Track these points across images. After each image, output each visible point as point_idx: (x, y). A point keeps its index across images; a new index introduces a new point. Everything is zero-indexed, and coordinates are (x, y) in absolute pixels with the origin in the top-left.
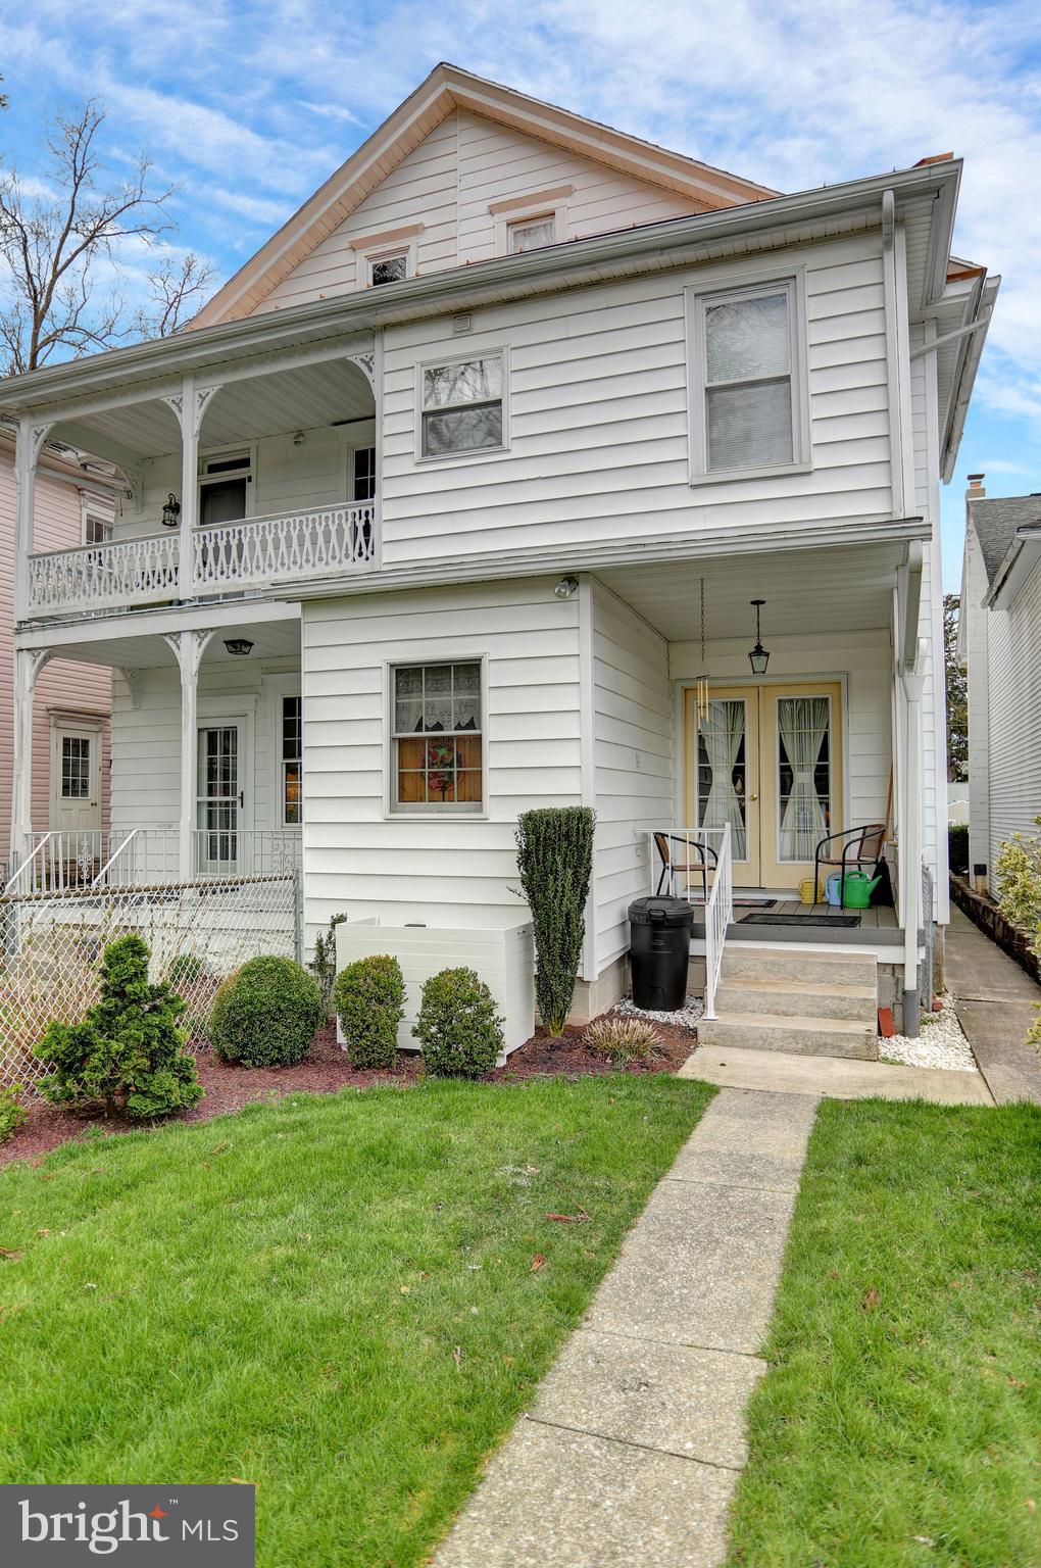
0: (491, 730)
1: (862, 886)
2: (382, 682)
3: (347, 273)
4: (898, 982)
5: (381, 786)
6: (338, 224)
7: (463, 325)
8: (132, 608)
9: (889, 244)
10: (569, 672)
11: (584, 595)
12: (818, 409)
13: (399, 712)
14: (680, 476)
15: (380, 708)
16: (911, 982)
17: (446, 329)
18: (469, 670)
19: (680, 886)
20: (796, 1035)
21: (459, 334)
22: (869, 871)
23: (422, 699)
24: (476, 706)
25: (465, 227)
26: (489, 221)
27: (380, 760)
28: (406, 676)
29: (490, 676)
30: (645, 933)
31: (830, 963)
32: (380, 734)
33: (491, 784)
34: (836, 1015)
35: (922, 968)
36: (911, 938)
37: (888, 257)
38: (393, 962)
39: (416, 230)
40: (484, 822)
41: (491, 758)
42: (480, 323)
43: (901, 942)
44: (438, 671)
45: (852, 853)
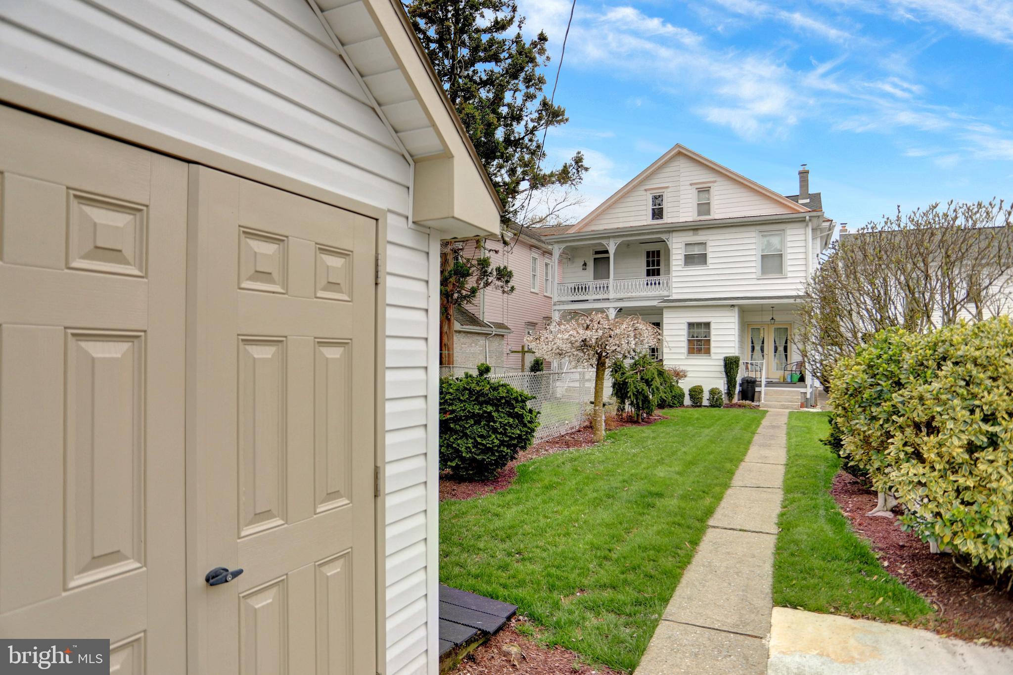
0: (713, 338)
1: (797, 377)
2: (685, 327)
3: (644, 197)
4: (805, 396)
5: (685, 350)
6: (641, 183)
7: (695, 232)
8: (594, 300)
9: (807, 225)
10: (732, 326)
11: (736, 309)
12: (789, 263)
13: (689, 333)
14: (754, 276)
15: (685, 332)
16: (808, 396)
17: (691, 233)
18: (707, 325)
19: (752, 375)
20: (782, 405)
21: (694, 235)
22: (798, 373)
23: (696, 331)
24: (709, 333)
25: (682, 188)
26: (690, 187)
27: (685, 344)
28: (691, 325)
29: (713, 326)
30: (746, 385)
31: (789, 391)
32: (685, 338)
33: (713, 350)
34: (791, 402)
35: (811, 393)
36: (809, 386)
37: (807, 229)
38: (701, 386)
39: (667, 187)
40: (711, 359)
41: (713, 344)
42: (700, 232)
43: (806, 387)
44: (699, 325)
45: (794, 369)
